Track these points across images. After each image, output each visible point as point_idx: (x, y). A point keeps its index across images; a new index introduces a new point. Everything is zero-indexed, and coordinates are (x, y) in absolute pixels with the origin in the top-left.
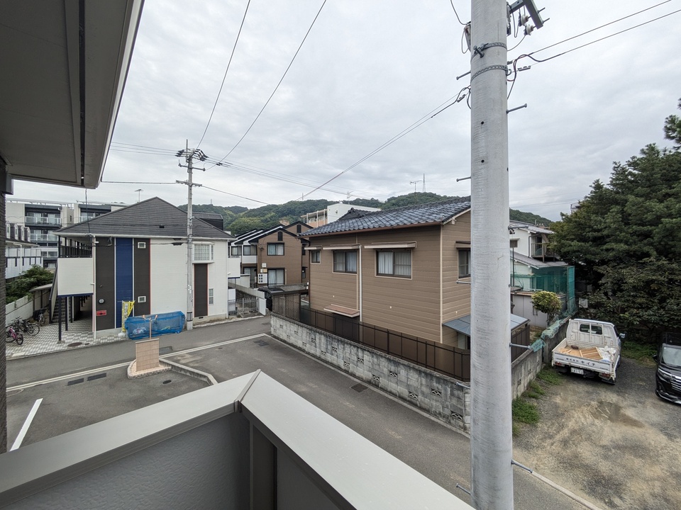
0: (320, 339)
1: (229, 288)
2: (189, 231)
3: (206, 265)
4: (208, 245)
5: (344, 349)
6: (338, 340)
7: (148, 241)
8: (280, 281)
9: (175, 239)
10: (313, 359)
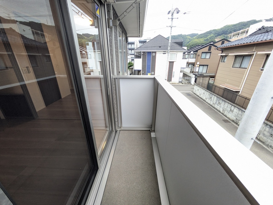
0: (214, 98)
1: (181, 72)
2: (169, 48)
3: (173, 62)
4: (175, 54)
5: (224, 104)
6: (223, 100)
7: (155, 52)
8: (204, 71)
9: (164, 52)
10: (209, 105)
